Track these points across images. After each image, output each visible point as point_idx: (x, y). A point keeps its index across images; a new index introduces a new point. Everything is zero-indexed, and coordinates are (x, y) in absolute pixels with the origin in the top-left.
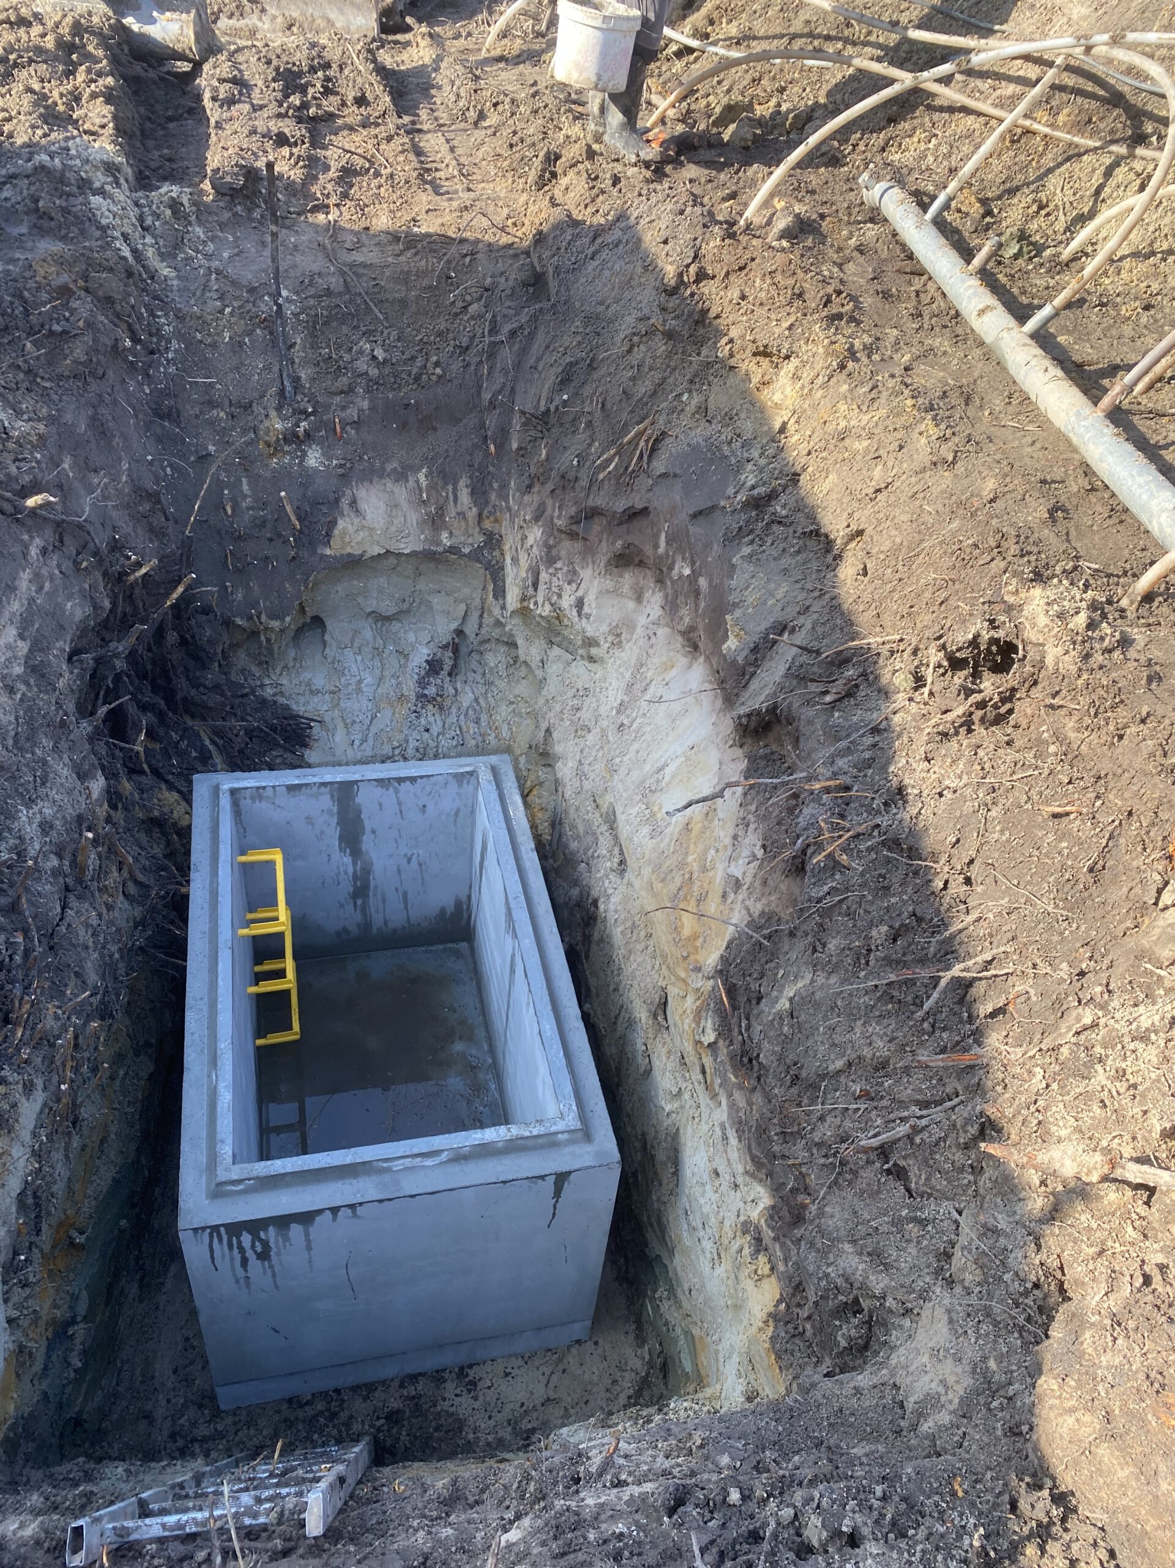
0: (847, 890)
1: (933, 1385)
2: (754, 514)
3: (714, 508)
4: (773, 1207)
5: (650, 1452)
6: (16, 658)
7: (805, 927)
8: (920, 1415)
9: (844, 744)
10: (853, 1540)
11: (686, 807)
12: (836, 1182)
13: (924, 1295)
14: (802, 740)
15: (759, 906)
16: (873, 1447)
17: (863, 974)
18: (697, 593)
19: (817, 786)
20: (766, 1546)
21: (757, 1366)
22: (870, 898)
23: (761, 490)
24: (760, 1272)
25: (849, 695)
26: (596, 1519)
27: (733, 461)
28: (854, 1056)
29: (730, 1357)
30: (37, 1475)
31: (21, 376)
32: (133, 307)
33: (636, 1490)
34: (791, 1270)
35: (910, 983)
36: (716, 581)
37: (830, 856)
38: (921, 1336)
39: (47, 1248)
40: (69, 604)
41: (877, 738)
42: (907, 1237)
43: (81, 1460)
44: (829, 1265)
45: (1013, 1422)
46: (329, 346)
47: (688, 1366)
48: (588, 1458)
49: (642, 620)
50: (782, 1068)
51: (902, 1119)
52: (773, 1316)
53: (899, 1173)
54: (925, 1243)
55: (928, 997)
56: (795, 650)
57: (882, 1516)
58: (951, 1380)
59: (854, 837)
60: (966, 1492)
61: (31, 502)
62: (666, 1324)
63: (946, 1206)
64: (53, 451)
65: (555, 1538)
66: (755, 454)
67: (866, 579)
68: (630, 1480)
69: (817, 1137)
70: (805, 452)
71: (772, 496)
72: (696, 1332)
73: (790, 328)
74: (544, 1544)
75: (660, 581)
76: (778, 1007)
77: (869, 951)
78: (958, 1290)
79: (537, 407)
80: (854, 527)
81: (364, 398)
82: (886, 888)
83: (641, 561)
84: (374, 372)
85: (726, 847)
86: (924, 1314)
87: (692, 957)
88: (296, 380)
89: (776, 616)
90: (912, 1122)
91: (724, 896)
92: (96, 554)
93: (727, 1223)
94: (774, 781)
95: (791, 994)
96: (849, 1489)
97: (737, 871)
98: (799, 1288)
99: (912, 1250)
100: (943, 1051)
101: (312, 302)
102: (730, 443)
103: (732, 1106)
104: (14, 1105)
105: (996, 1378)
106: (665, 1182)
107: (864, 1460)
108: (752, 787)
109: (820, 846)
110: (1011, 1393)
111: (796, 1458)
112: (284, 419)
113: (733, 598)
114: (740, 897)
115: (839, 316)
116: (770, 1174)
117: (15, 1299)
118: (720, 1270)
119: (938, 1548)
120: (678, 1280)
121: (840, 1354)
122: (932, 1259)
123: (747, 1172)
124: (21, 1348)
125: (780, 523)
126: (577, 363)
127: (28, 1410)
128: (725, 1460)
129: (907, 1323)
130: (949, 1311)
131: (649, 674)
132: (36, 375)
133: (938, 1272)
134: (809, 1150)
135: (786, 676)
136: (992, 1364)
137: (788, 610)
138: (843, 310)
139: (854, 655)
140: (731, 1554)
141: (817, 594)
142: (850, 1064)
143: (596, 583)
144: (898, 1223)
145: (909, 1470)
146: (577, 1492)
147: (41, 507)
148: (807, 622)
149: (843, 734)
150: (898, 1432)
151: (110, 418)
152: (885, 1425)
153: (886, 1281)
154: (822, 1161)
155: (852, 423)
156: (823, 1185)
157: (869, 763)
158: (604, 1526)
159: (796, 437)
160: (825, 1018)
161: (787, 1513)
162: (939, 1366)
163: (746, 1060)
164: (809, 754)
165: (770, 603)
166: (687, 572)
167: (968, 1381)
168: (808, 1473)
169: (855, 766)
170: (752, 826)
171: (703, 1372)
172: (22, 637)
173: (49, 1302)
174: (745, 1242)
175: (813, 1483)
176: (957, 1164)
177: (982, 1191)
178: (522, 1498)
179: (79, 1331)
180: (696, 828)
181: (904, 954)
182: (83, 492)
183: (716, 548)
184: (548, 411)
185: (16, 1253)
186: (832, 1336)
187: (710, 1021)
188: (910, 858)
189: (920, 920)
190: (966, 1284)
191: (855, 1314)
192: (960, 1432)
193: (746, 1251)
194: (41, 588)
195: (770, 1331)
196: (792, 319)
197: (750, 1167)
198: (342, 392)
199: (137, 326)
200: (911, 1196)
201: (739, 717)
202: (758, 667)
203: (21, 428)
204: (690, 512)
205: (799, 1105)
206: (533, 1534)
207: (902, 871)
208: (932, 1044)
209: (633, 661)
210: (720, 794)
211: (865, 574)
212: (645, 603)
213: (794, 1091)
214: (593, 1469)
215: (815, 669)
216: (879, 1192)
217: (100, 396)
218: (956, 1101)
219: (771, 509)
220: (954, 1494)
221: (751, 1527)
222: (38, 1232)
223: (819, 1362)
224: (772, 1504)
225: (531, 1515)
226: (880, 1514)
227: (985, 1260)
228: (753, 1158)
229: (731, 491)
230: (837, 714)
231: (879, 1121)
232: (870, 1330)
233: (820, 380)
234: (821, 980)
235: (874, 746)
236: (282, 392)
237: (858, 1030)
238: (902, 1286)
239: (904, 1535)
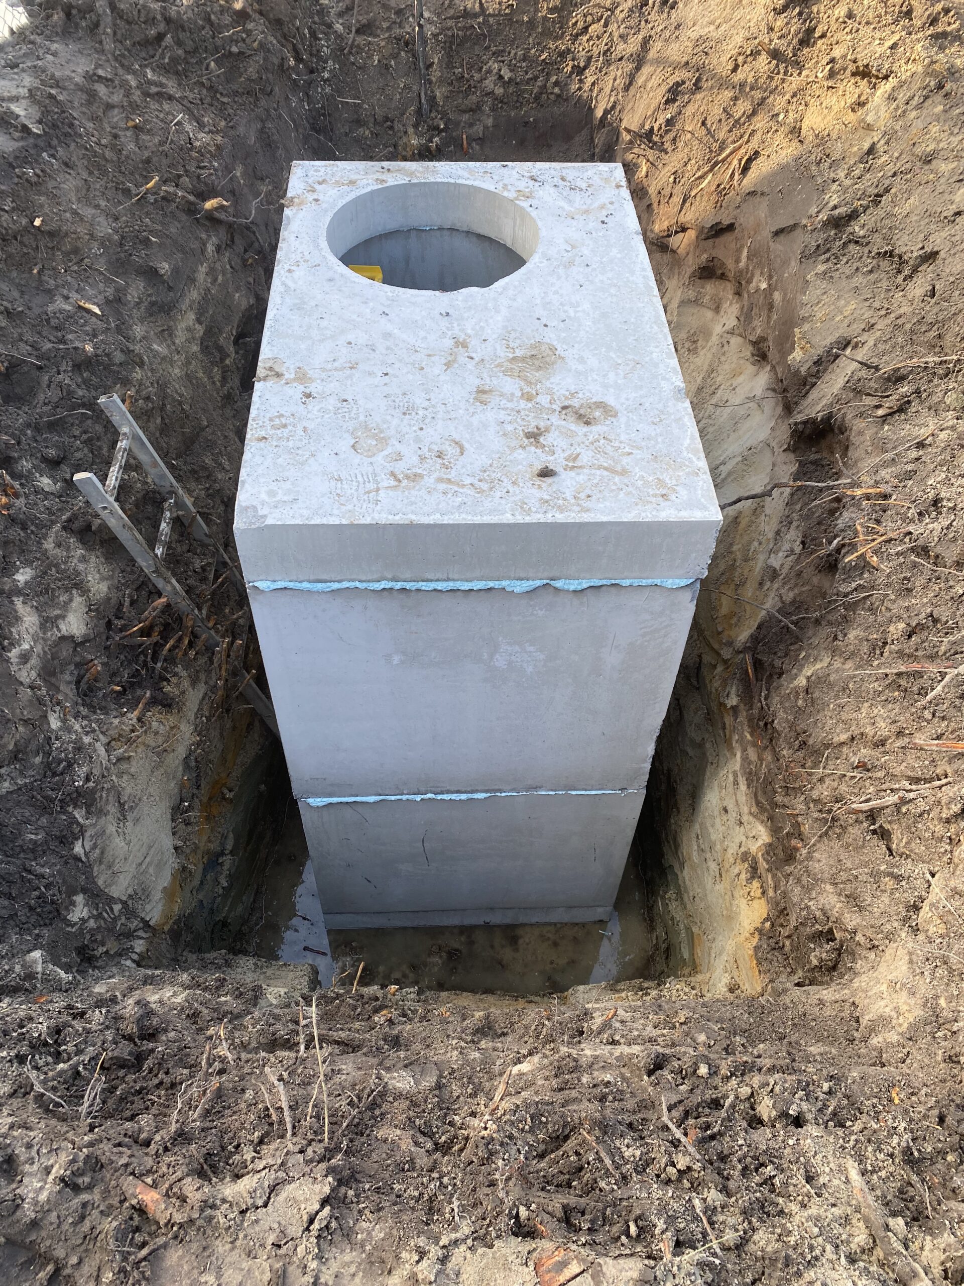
0: (873, 588)
1: (887, 1010)
2: (833, 233)
3: (795, 226)
4: (770, 845)
5: (642, 1021)
6: (194, 338)
7: (830, 617)
8: (872, 1030)
9: (889, 455)
10: (798, 1122)
11: (735, 502)
12: (826, 833)
13: (890, 937)
14: (851, 448)
15: (791, 595)
16: (828, 1049)
17: (876, 663)
18: (771, 306)
19: (859, 492)
20: (723, 1114)
21: (741, 966)
22: (893, 597)
23: (842, 210)
24: (752, 894)
25: (901, 410)
26: (590, 1067)
27: (820, 181)
28: (856, 732)
29: (720, 954)
30: (192, 957)
31: (204, 91)
32: (298, 29)
33: (626, 1050)
34: (779, 897)
35: (918, 675)
36: (790, 296)
37: (863, 556)
38: (882, 968)
39: (205, 800)
40: (237, 295)
41: (921, 453)
42: (882, 887)
43: (223, 951)
44: (811, 899)
45: (953, 1052)
46: (462, 66)
47: (686, 955)
48: (592, 1018)
49: (718, 329)
50: (793, 734)
51: (892, 790)
52: (759, 931)
53: (884, 835)
54: (897, 895)
55: (933, 689)
56: (855, 365)
57: (825, 1106)
58: (904, 1008)
59: (886, 542)
60: (902, 1101)
61: (209, 205)
62: (672, 919)
63: (922, 868)
64: (228, 161)
65: (556, 1076)
66: (841, 174)
67: (933, 301)
68: (622, 1041)
69: (815, 794)
70: (890, 174)
71: (853, 216)
72: (695, 930)
73: (892, 47)
74: (547, 1079)
75: (738, 294)
76: (796, 683)
77: (885, 643)
78: (921, 937)
79: (643, 125)
80: (928, 249)
81: (489, 116)
82: (910, 590)
83: (723, 274)
84: (499, 91)
85: (769, 540)
86: (888, 952)
87: (726, 633)
88: (432, 99)
89: (842, 332)
90: (901, 794)
91: (761, 584)
92: (259, 253)
93: (730, 851)
94: (820, 484)
95: (809, 674)
96: (800, 1081)
97: (776, 561)
98: (783, 912)
99: (886, 898)
100: (938, 738)
101: (450, 23)
102: (819, 163)
103: (745, 759)
104: (183, 693)
105: (945, 1013)
106: (682, 810)
107: (818, 1058)
108: (799, 488)
109: (853, 547)
110: (955, 1029)
111: (762, 1046)
112: (419, 135)
113: (803, 313)
114: (776, 586)
115: (944, 35)
116: (771, 818)
117: (180, 833)
118: (719, 887)
119: (869, 1141)
120: (685, 888)
121: (812, 970)
122: (902, 908)
123: (751, 813)
124: (184, 868)
125: (857, 242)
126: (683, 82)
127: (188, 911)
128: (702, 1038)
129: (872, 955)
130: (910, 954)
131: (719, 379)
132: (216, 91)
133: (906, 920)
134: (807, 804)
135: (844, 388)
136: (942, 1002)
137: (855, 326)
138: (949, 29)
139: (911, 372)
140: (694, 1114)
141: (883, 312)
142: (853, 739)
143: (679, 293)
144: (876, 875)
145: (855, 1074)
146: (580, 1042)
147: (216, 209)
148: (870, 339)
149: (890, 446)
150: (852, 1041)
151: (274, 131)
152: (840, 1033)
153: (859, 920)
154: (816, 815)
155: (941, 145)
156: (815, 834)
157: (909, 475)
158: (596, 1074)
159: (883, 159)
160: (837, 697)
161: (745, 1091)
162: (895, 996)
163: (761, 724)
164: (856, 462)
165: (837, 319)
166: (764, 286)
167: (919, 1012)
168: (767, 1063)
169: (896, 477)
170: (795, 524)
171: (697, 961)
172: (199, 321)
173: (205, 838)
174: (743, 869)
175: (772, 1069)
176: (936, 835)
177: (956, 860)
178: (538, 1037)
179: (227, 861)
180: (744, 522)
181: (917, 650)
182: (251, 198)
183: (794, 265)
184: (652, 129)
185: (182, 800)
186: (807, 954)
187: (734, 688)
188: (935, 564)
189: (936, 621)
190: (930, 933)
191: (828, 941)
192: (905, 1051)
193: (743, 876)
194: (215, 280)
195: (755, 941)
196: (896, 37)
197: (754, 809)
198: (471, 110)
199: (300, 46)
200: (891, 854)
201: (796, 424)
202: (819, 378)
203: (202, 139)
204: (774, 229)
205: (803, 766)
206: (540, 1070)
207: (927, 574)
208: (930, 730)
209: (705, 367)
210: (768, 494)
211: (933, 295)
212: (722, 313)
213: (800, 754)
214: (594, 1027)
215: (872, 384)
216: (863, 847)
217: (267, 111)
218: (944, 781)
219: (850, 229)
220: (891, 1100)
221: (714, 1096)
222: (198, 787)
223: (793, 972)
224: (734, 1082)
225: (540, 1055)
226: (824, 1105)
227: (950, 918)
228: (758, 803)
229: (813, 210)
230: (886, 427)
231: (871, 789)
232: (839, 955)
233: (914, 102)
234: (837, 664)
235: (918, 459)
236: (419, 111)
237: (864, 711)
238: (872, 926)
239: (842, 1125)
